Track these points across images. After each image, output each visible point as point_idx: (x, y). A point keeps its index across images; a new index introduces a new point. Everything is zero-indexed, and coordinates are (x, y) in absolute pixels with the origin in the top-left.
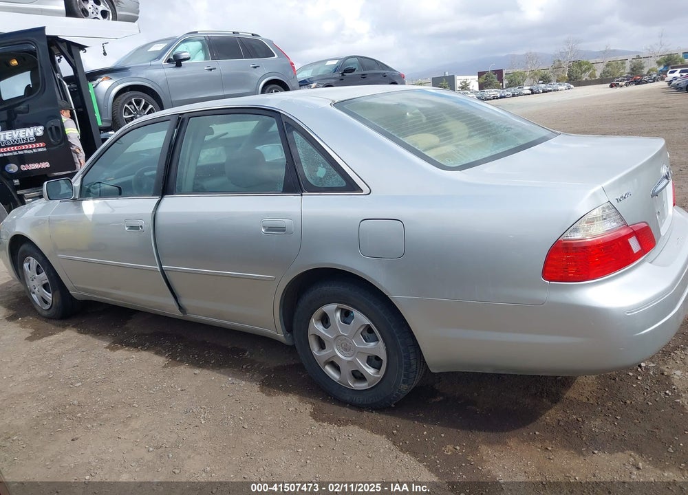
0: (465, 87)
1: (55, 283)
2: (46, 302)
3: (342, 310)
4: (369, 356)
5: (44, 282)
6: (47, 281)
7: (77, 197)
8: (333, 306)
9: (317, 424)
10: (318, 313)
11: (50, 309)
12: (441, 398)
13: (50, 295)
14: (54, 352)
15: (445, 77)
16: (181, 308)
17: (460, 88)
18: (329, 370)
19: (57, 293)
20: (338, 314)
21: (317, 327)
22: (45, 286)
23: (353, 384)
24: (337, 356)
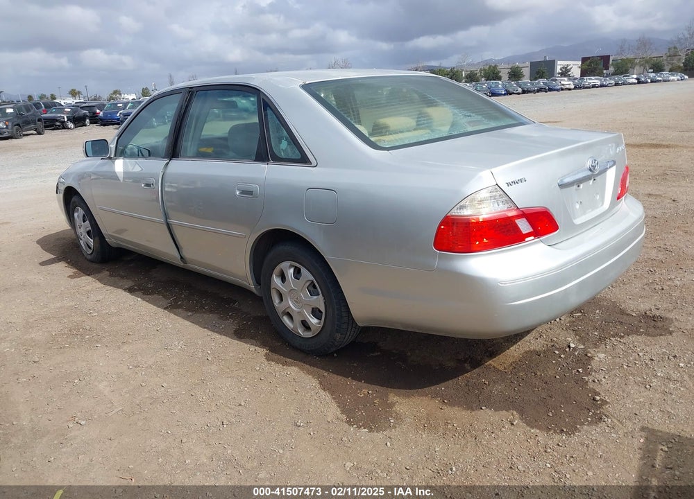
0: (565, 73)
1: (95, 231)
2: (90, 248)
3: (296, 267)
4: (313, 308)
5: (88, 229)
6: (90, 228)
7: (112, 156)
8: (287, 264)
9: (266, 363)
10: (277, 270)
11: (92, 253)
12: (379, 353)
13: (92, 241)
14: (85, 289)
15: (545, 62)
16: (182, 258)
17: (559, 73)
18: (286, 320)
19: (97, 238)
20: (292, 270)
21: (276, 280)
22: (88, 233)
23: (303, 332)
24: (290, 307)
